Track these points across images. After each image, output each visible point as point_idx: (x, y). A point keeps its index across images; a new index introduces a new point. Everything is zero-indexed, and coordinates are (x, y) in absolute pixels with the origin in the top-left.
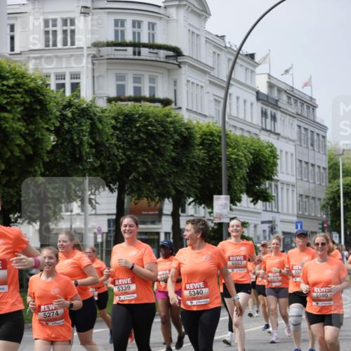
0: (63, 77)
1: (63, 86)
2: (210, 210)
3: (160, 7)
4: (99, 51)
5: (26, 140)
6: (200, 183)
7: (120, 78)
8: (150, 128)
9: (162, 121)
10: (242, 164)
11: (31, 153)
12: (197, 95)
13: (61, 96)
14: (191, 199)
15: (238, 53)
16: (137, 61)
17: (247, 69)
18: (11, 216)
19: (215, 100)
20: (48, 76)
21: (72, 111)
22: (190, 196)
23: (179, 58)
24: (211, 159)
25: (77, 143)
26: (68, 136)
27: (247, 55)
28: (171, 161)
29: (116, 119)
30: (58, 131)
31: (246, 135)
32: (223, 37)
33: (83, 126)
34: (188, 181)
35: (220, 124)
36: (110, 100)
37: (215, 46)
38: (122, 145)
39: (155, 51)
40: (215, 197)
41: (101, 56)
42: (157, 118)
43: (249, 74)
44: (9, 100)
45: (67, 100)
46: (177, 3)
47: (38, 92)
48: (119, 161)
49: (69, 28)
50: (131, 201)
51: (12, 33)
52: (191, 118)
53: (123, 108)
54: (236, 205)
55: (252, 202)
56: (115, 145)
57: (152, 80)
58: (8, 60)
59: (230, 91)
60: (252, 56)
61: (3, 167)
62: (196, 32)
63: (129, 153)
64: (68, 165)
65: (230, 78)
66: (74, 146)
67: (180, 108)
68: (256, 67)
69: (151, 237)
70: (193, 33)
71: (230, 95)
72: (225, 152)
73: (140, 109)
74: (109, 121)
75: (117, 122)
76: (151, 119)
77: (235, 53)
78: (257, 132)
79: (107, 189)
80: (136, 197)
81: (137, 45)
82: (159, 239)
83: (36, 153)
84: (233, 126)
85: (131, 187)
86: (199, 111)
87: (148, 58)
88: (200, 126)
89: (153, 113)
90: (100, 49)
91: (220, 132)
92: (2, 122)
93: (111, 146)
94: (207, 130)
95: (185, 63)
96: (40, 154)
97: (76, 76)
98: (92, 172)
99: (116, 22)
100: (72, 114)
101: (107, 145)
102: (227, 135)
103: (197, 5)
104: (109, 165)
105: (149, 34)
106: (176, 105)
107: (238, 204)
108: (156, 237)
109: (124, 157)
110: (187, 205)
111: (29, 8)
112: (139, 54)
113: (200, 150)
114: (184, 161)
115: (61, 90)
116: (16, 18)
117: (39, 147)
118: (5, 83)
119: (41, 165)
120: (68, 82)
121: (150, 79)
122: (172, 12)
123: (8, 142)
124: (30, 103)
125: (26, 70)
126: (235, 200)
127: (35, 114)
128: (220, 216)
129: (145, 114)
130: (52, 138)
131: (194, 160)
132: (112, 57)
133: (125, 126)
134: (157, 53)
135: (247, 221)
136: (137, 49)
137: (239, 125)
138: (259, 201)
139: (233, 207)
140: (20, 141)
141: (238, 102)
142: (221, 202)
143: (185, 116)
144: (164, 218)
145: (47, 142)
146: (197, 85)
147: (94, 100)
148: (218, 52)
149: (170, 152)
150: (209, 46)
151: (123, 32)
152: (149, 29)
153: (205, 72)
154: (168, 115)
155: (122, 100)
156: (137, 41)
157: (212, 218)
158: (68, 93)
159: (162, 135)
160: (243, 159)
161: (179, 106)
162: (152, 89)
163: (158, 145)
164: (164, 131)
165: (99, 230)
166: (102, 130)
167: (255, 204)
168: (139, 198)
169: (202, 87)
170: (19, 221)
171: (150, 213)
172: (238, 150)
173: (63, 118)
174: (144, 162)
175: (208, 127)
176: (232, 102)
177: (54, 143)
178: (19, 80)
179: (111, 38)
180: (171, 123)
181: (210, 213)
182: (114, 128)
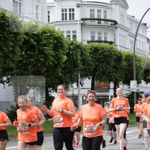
0: (69, 32)
1: (69, 36)
2: (129, 87)
3: (108, 4)
4: (84, 22)
5: (54, 58)
6: (125, 76)
7: (93, 33)
8: (105, 53)
9: (109, 50)
10: (142, 68)
11: (57, 63)
12: (123, 40)
13: (69, 40)
14: (121, 82)
15: (140, 23)
16: (99, 26)
17: (143, 29)
18: (49, 89)
19: (131, 42)
20: (63, 32)
21: (73, 46)
22: (121, 81)
23: (116, 25)
24: (129, 66)
25: (75, 59)
26: (72, 57)
27: (143, 24)
28: (113, 66)
29: (91, 49)
30: (68, 54)
31: (143, 56)
32: (134, 17)
33: (78, 52)
34: (120, 75)
35: (133, 52)
36: (88, 42)
37: (131, 20)
38: (93, 60)
39: (107, 22)
40: (131, 81)
41: (85, 24)
42: (107, 49)
43: (144, 32)
44: (47, 42)
45: (71, 42)
46: (115, 3)
47: (59, 38)
48: (92, 66)
49: (72, 12)
50: (97, 83)
51: (49, 15)
52: (121, 49)
53: (94, 45)
54: (139, 85)
55: (145, 83)
56: (91, 60)
57: (105, 34)
58: (47, 25)
59: (137, 38)
60: (145, 24)
61: (45, 69)
62: (123, 14)
63: (96, 63)
64: (71, 68)
65: (137, 33)
66: (74, 60)
67: (117, 45)
68: (147, 29)
69: (105, 98)
70: (122, 15)
71: (137, 40)
72: (135, 63)
73: (101, 45)
74: (88, 50)
75: (91, 51)
76: (105, 50)
77: (139, 23)
78: (148, 55)
79: (87, 78)
80: (99, 81)
81: (99, 20)
82: (108, 99)
83: (58, 63)
84: (138, 53)
85: (97, 77)
86: (124, 46)
87: (104, 25)
88: (125, 52)
89: (106, 47)
90: (84, 21)
91: (133, 55)
92: (45, 51)
93: (89, 60)
94: (127, 54)
95: (119, 27)
96: (60, 64)
97: (75, 32)
98: (81, 71)
99: (91, 10)
100: (73, 48)
101: (88, 60)
102: (136, 56)
103: (123, 4)
104: (88, 68)
105: (104, 15)
106: (115, 44)
107: (140, 84)
108: (107, 98)
109: (94, 65)
110: (119, 85)
111: (55, 4)
112: (100, 23)
113: (125, 62)
114: (118, 67)
115: (69, 38)
116: (50, 8)
117: (60, 61)
118: (46, 35)
119: (61, 68)
120: (71, 34)
121: (104, 33)
122: (113, 6)
123: (47, 59)
124: (56, 43)
125: (55, 29)
126: (139, 82)
127: (58, 47)
128: (133, 89)
129: (103, 48)
130: (65, 57)
131: (122, 66)
132: (89, 24)
133: (95, 52)
134: (107, 23)
135: (144, 91)
136: (99, 21)
137: (140, 52)
138: (149, 83)
139: (138, 85)
140: (52, 58)
141: (140, 43)
142: (133, 83)
143: (119, 49)
144: (110, 90)
145: (63, 59)
146: (124, 36)
147: (82, 42)
148: (132, 22)
149: (113, 63)
150: (128, 20)
151: (93, 14)
152: (104, 13)
153: (127, 31)
154: (112, 48)
155: (93, 42)
156: (99, 18)
157: (130, 90)
158: (72, 39)
159: (110, 56)
160: (142, 66)
161: (116, 44)
162: (105, 37)
163: (108, 60)
164: (111, 54)
165: (84, 95)
166: (85, 54)
167: (147, 84)
168: (100, 81)
169: (125, 37)
170: (52, 91)
171: (105, 88)
172: (140, 62)
173: (70, 49)
174: (102, 67)
175: (128, 53)
176: (138, 43)
177: (66, 59)
178: (52, 34)
179: (89, 17)
180: (113, 51)
181: (129, 88)
182: (90, 53)
